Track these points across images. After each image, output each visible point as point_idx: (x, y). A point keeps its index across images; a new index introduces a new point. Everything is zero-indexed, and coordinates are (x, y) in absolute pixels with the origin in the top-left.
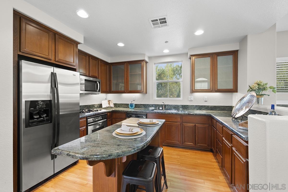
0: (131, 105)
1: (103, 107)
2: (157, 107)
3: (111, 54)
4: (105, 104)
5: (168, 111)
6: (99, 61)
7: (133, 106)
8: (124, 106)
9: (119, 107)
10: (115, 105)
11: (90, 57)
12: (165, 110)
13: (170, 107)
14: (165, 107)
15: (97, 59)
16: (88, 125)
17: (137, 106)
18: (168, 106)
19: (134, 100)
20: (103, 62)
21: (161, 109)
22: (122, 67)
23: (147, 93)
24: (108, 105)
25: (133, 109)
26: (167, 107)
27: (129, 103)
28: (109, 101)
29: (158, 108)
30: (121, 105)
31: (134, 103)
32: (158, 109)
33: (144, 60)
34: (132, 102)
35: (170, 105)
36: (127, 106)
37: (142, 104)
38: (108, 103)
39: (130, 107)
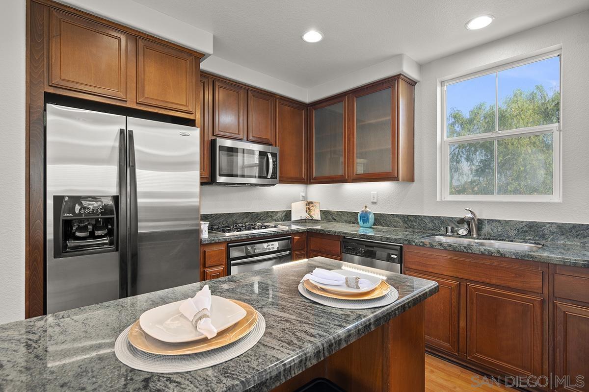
0: (365, 217)
1: (293, 218)
2: (449, 228)
3: (308, 79)
4: (298, 212)
5: (492, 241)
6: (277, 100)
7: (368, 219)
8: (346, 219)
9: (335, 219)
10: (326, 215)
11: (249, 92)
12: (477, 239)
13: (500, 228)
14: (479, 229)
15: (272, 96)
16: (232, 262)
17: (380, 219)
18: (494, 224)
19: (374, 203)
20: (287, 103)
21: (465, 233)
22: (339, 108)
23: (413, 180)
24: (305, 215)
25: (371, 228)
26: (486, 229)
27: (359, 210)
28: (309, 203)
29: (452, 228)
30: (340, 216)
31: (373, 210)
32: (452, 232)
33: (400, 74)
34: (366, 207)
35: (499, 221)
36: (352, 218)
37: (397, 216)
38: (304, 208)
39: (361, 223)
